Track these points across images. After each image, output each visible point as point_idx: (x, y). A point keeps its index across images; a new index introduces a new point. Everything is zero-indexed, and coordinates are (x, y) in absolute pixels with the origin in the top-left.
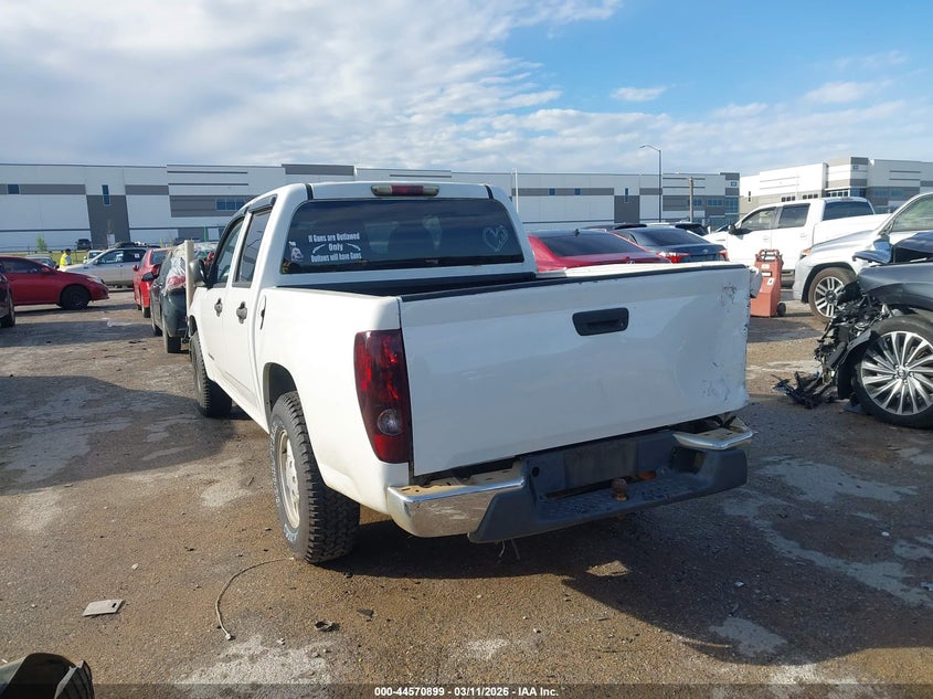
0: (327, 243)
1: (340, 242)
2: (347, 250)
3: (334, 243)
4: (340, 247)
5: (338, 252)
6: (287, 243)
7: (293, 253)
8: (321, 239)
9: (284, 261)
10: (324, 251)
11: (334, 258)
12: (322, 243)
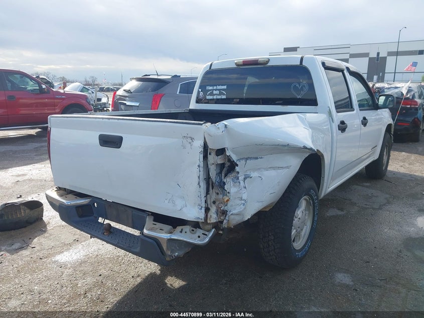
0: (213, 90)
1: (218, 90)
2: (221, 94)
3: (216, 90)
4: (217, 92)
5: (217, 94)
6: (198, 90)
7: (200, 94)
8: (211, 88)
9: (197, 98)
10: (212, 94)
11: (215, 97)
12: (211, 90)
